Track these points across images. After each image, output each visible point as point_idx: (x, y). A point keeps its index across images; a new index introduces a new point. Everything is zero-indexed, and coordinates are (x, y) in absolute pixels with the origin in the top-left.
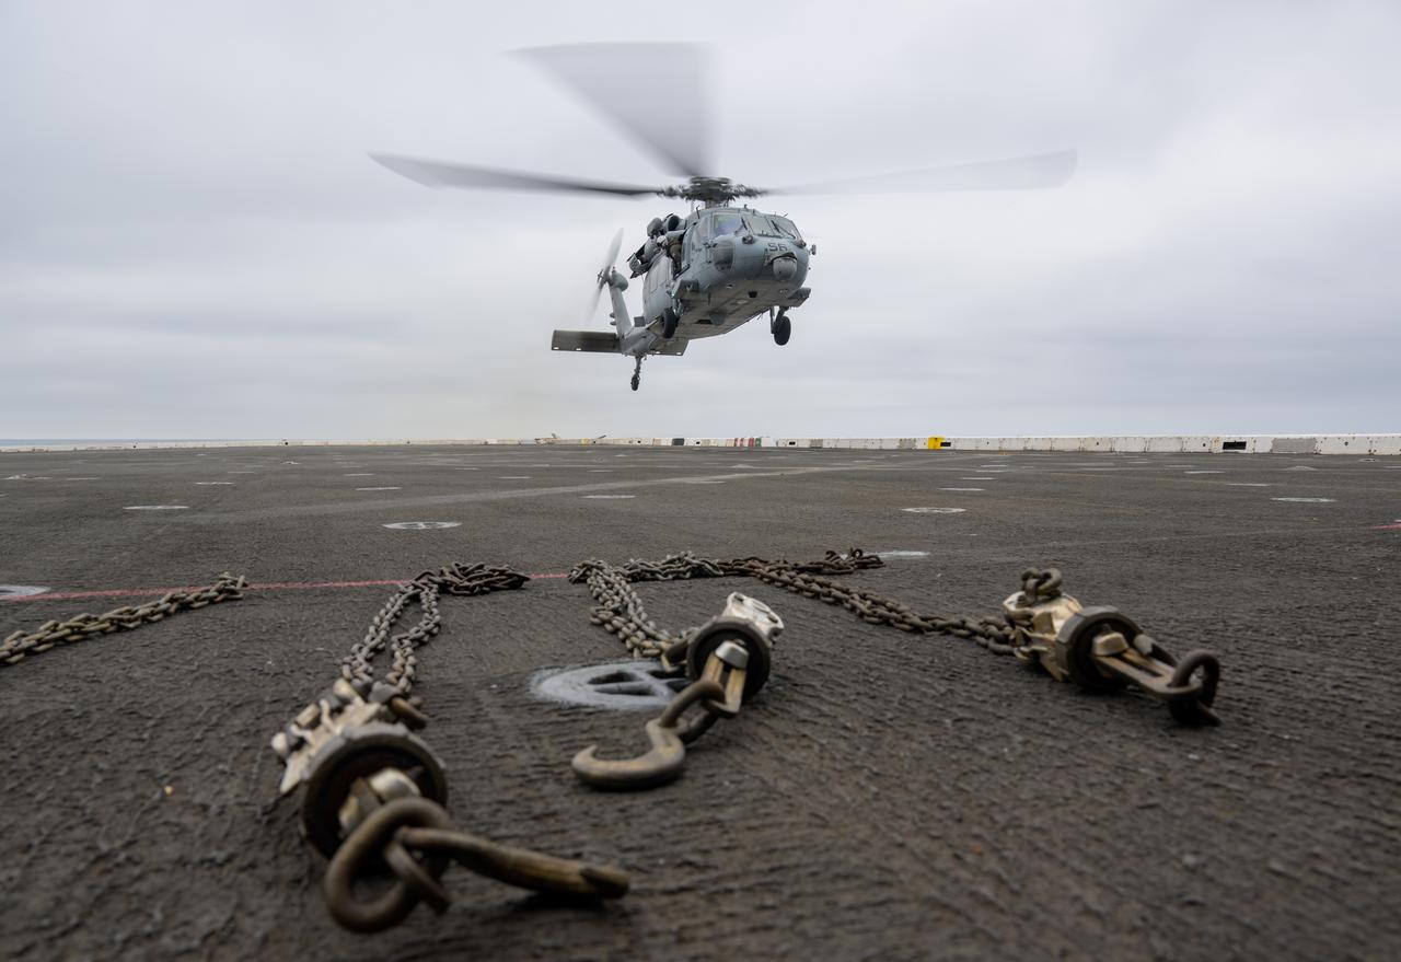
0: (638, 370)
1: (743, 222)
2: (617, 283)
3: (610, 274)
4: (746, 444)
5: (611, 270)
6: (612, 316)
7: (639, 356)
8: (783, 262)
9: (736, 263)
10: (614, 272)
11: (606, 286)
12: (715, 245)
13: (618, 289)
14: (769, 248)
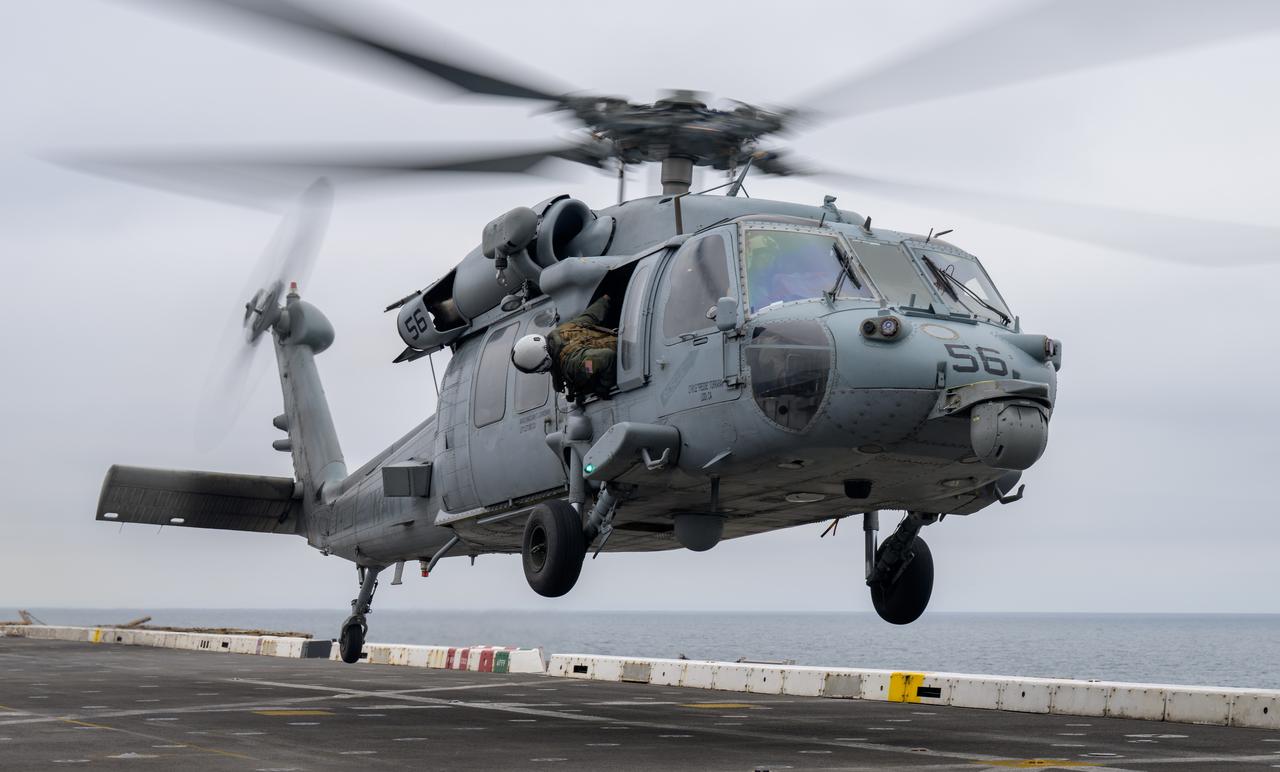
0: (363, 604)
1: (841, 257)
2: (303, 333)
3: (283, 303)
4: (474, 664)
5: (287, 291)
6: (280, 424)
7: (371, 561)
8: (1010, 415)
9: (836, 399)
10: (293, 297)
11: (268, 337)
12: (758, 332)
13: (305, 351)
14: (952, 362)
